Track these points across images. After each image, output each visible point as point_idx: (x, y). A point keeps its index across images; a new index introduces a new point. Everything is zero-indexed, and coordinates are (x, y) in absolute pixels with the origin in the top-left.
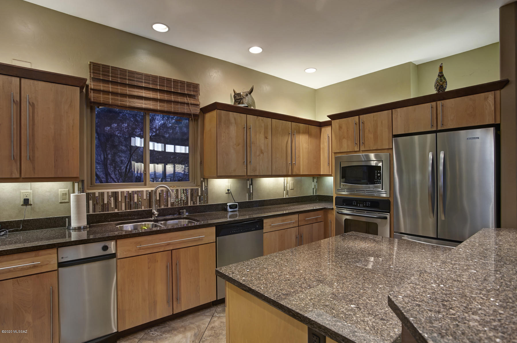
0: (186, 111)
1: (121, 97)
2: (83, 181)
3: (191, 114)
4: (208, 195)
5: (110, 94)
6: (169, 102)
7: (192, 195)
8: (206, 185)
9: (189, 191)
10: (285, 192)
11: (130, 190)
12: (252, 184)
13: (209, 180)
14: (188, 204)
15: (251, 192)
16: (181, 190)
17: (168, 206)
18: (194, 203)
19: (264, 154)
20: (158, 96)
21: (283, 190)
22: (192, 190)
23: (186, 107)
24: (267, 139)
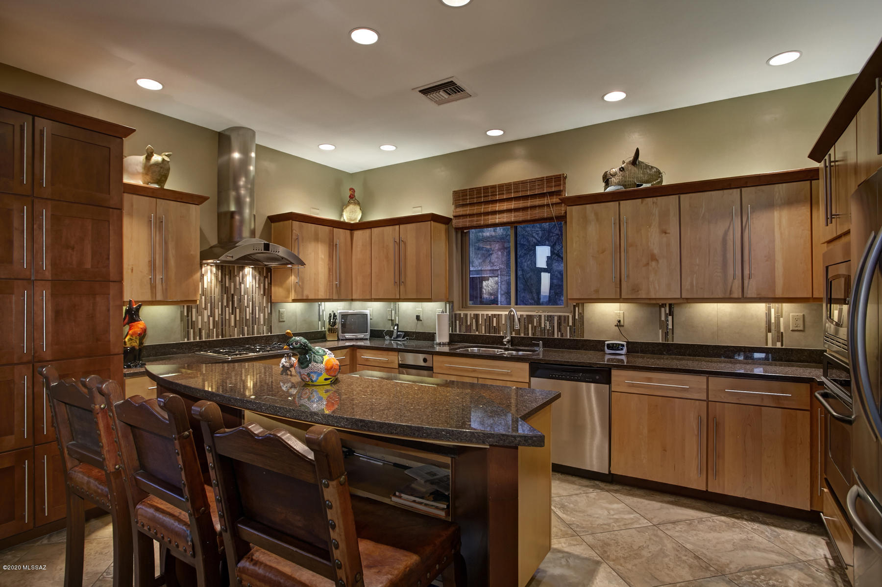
0: (546, 214)
1: (477, 217)
2: (453, 302)
3: (553, 217)
4: (583, 325)
5: (468, 217)
6: (525, 209)
7: (559, 324)
8: (580, 312)
9: (556, 318)
10: (770, 335)
11: (490, 313)
12: (671, 313)
13: (585, 305)
14: (554, 335)
15: (670, 327)
16: (545, 316)
17: (528, 335)
18: (562, 335)
19: (660, 261)
20: (512, 205)
21: (763, 330)
22: (560, 317)
23: (546, 209)
24: (668, 235)
